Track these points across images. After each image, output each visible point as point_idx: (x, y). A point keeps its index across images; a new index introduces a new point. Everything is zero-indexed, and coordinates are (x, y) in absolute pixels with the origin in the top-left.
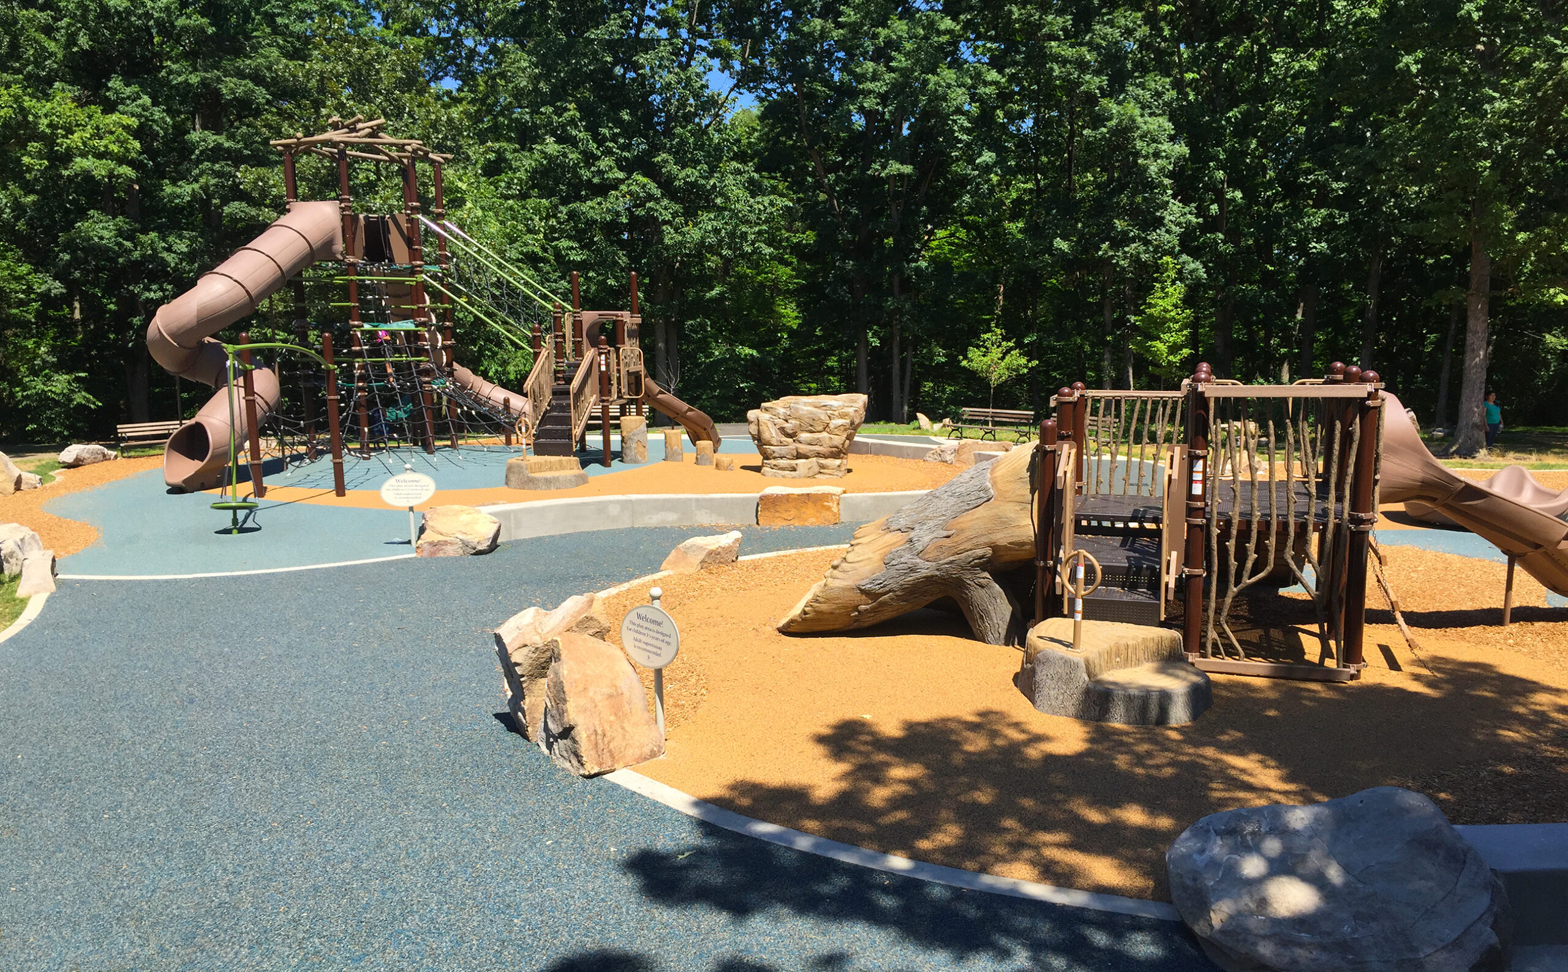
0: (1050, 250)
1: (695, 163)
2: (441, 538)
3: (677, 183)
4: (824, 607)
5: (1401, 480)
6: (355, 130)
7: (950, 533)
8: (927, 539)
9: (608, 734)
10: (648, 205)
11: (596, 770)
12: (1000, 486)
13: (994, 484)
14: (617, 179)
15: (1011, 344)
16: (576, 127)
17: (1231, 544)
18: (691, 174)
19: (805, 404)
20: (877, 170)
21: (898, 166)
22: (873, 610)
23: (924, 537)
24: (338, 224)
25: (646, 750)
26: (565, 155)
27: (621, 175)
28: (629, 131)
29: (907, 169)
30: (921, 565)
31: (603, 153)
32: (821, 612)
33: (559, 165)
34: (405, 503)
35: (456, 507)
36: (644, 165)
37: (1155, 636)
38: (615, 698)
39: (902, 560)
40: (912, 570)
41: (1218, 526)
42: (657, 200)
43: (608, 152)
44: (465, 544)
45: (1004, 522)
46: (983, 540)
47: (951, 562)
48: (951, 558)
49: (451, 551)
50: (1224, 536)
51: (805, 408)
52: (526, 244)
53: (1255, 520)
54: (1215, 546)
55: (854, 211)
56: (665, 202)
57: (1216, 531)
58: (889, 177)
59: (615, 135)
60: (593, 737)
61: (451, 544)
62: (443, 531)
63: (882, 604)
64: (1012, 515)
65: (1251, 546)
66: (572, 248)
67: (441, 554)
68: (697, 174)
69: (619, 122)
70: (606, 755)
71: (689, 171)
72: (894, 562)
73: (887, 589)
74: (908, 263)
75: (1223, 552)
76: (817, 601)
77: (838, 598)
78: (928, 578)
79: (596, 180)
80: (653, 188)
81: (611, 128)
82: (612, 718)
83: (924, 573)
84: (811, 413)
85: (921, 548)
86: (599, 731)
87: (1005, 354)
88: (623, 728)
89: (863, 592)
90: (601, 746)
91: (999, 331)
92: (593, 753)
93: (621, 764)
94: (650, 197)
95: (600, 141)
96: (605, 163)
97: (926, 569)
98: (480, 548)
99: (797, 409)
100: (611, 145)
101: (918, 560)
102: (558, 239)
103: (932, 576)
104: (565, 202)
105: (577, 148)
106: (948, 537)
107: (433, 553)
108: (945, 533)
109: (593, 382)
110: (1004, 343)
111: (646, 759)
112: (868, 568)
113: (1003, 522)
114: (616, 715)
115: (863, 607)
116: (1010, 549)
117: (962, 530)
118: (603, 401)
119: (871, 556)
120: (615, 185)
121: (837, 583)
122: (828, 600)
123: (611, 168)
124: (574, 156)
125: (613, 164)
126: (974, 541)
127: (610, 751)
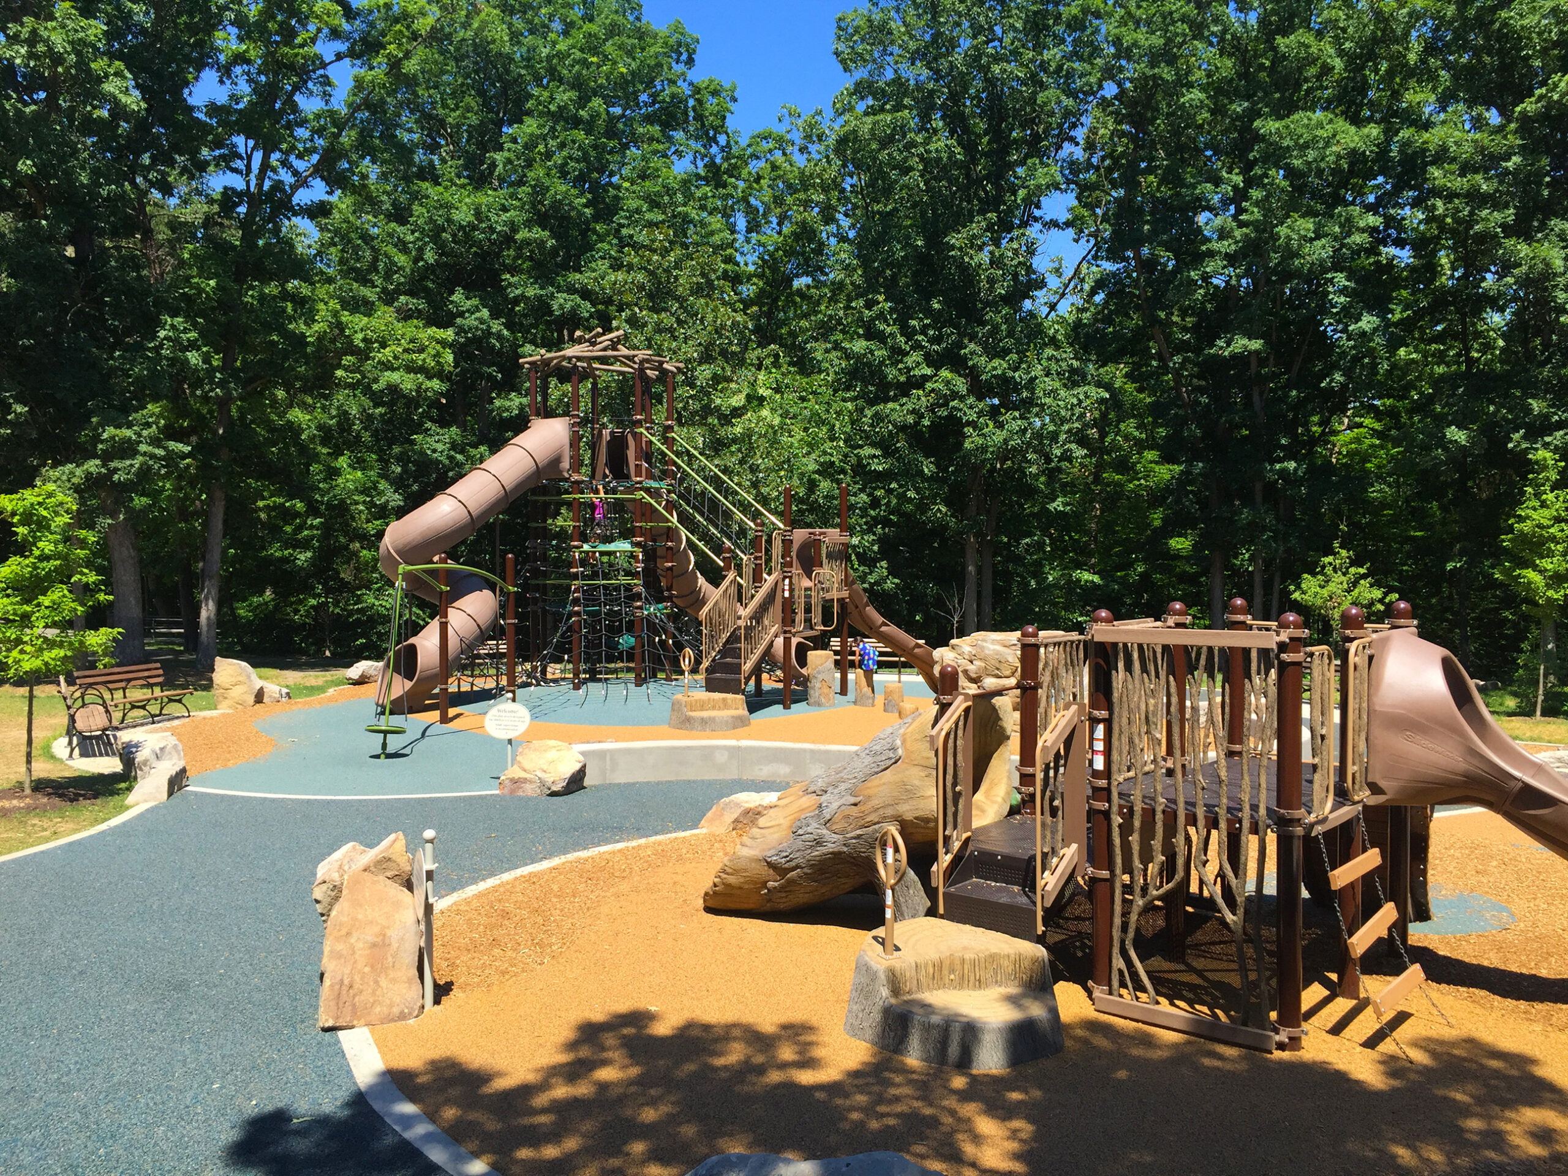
0: (1442, 442)
1: (1003, 353)
2: (523, 775)
3: (983, 377)
4: (732, 880)
5: (1435, 772)
6: (593, 344)
7: (857, 800)
8: (835, 805)
9: (356, 986)
10: (952, 404)
11: (330, 1023)
12: (908, 744)
13: (904, 742)
14: (923, 376)
15: (1362, 571)
16: (886, 321)
17: (1134, 839)
18: (999, 366)
19: (994, 642)
20: (1221, 348)
21: (1245, 341)
22: (781, 889)
23: (834, 803)
24: (566, 441)
25: (396, 1010)
26: (872, 352)
27: (928, 371)
28: (940, 321)
29: (1256, 345)
30: (827, 838)
31: (912, 348)
32: (727, 885)
33: (865, 364)
34: (504, 735)
35: (552, 743)
36: (953, 359)
37: (1011, 951)
38: (380, 946)
39: (809, 829)
40: (819, 842)
41: (1121, 814)
42: (962, 398)
43: (917, 346)
44: (542, 783)
45: (907, 791)
46: (889, 812)
47: (859, 837)
48: (859, 832)
49: (530, 790)
50: (1126, 829)
51: (992, 647)
52: (825, 453)
53: (1159, 809)
54: (1117, 841)
55: (1204, 399)
56: (971, 400)
57: (1117, 820)
58: (1234, 356)
59: (926, 326)
60: (337, 987)
61: (531, 782)
62: (527, 767)
63: (791, 882)
64: (917, 783)
65: (1157, 844)
66: (874, 456)
67: (520, 793)
68: (1005, 365)
69: (929, 312)
70: (348, 1008)
71: (996, 362)
72: (800, 832)
73: (793, 864)
74: (1272, 463)
75: (1126, 847)
76: (724, 872)
77: (746, 870)
78: (836, 855)
79: (902, 379)
80: (961, 385)
81: (921, 320)
82: (367, 970)
83: (830, 847)
84: (997, 653)
85: (828, 817)
86: (346, 982)
87: (1355, 584)
88: (376, 982)
89: (770, 865)
90: (344, 998)
91: (1344, 553)
92: (333, 1003)
93: (362, 1021)
94: (955, 395)
95: (908, 333)
96: (915, 357)
97: (833, 843)
98: (555, 788)
99: (982, 648)
100: (920, 337)
101: (825, 831)
102: (861, 447)
103: (840, 853)
104: (872, 403)
105: (885, 343)
106: (855, 805)
107: (512, 792)
108: (853, 800)
109: (776, 609)
110: (1352, 570)
111: (393, 1020)
112: (776, 836)
113: (909, 792)
114: (372, 967)
115: (771, 884)
116: (916, 826)
117: (869, 798)
118: (785, 632)
119: (782, 821)
120: (920, 383)
121: (745, 852)
122: (736, 872)
123: (918, 364)
124: (881, 353)
125: (920, 359)
126: (881, 812)
127: (354, 1005)
